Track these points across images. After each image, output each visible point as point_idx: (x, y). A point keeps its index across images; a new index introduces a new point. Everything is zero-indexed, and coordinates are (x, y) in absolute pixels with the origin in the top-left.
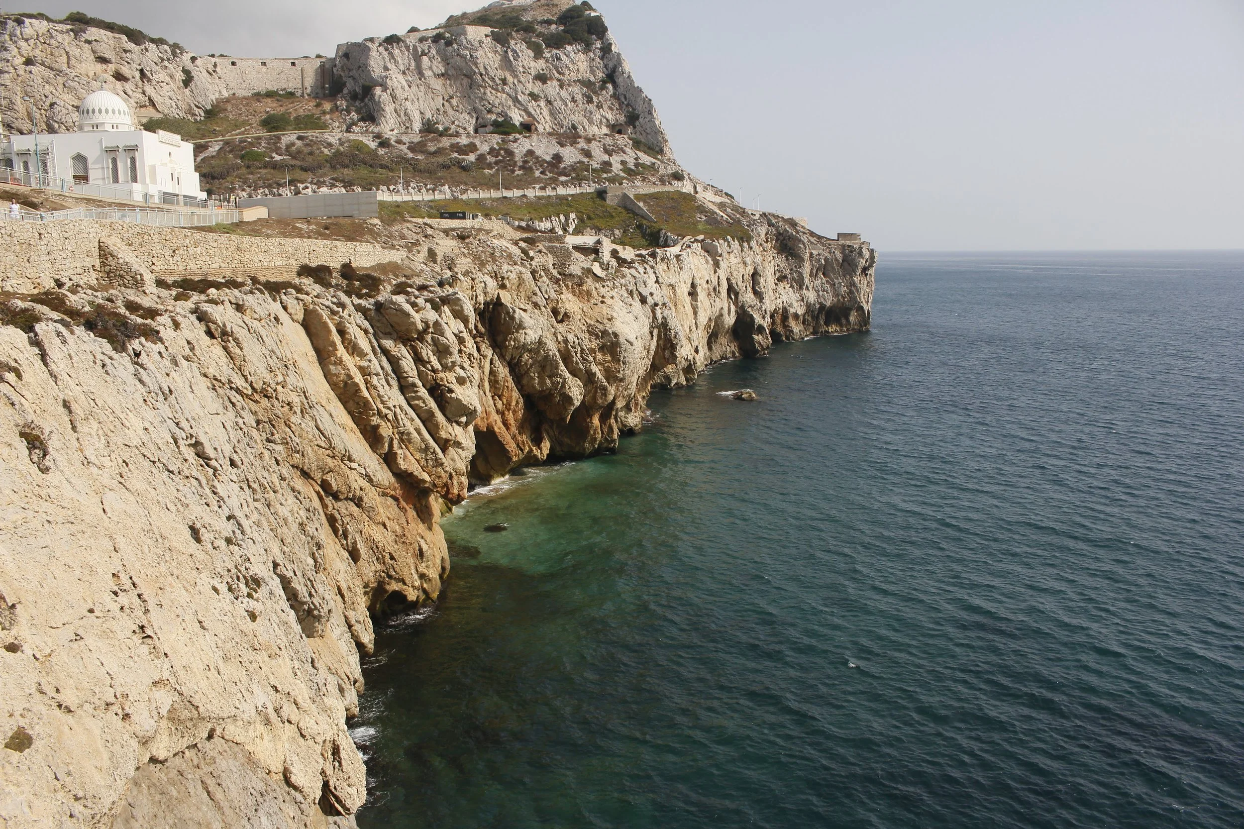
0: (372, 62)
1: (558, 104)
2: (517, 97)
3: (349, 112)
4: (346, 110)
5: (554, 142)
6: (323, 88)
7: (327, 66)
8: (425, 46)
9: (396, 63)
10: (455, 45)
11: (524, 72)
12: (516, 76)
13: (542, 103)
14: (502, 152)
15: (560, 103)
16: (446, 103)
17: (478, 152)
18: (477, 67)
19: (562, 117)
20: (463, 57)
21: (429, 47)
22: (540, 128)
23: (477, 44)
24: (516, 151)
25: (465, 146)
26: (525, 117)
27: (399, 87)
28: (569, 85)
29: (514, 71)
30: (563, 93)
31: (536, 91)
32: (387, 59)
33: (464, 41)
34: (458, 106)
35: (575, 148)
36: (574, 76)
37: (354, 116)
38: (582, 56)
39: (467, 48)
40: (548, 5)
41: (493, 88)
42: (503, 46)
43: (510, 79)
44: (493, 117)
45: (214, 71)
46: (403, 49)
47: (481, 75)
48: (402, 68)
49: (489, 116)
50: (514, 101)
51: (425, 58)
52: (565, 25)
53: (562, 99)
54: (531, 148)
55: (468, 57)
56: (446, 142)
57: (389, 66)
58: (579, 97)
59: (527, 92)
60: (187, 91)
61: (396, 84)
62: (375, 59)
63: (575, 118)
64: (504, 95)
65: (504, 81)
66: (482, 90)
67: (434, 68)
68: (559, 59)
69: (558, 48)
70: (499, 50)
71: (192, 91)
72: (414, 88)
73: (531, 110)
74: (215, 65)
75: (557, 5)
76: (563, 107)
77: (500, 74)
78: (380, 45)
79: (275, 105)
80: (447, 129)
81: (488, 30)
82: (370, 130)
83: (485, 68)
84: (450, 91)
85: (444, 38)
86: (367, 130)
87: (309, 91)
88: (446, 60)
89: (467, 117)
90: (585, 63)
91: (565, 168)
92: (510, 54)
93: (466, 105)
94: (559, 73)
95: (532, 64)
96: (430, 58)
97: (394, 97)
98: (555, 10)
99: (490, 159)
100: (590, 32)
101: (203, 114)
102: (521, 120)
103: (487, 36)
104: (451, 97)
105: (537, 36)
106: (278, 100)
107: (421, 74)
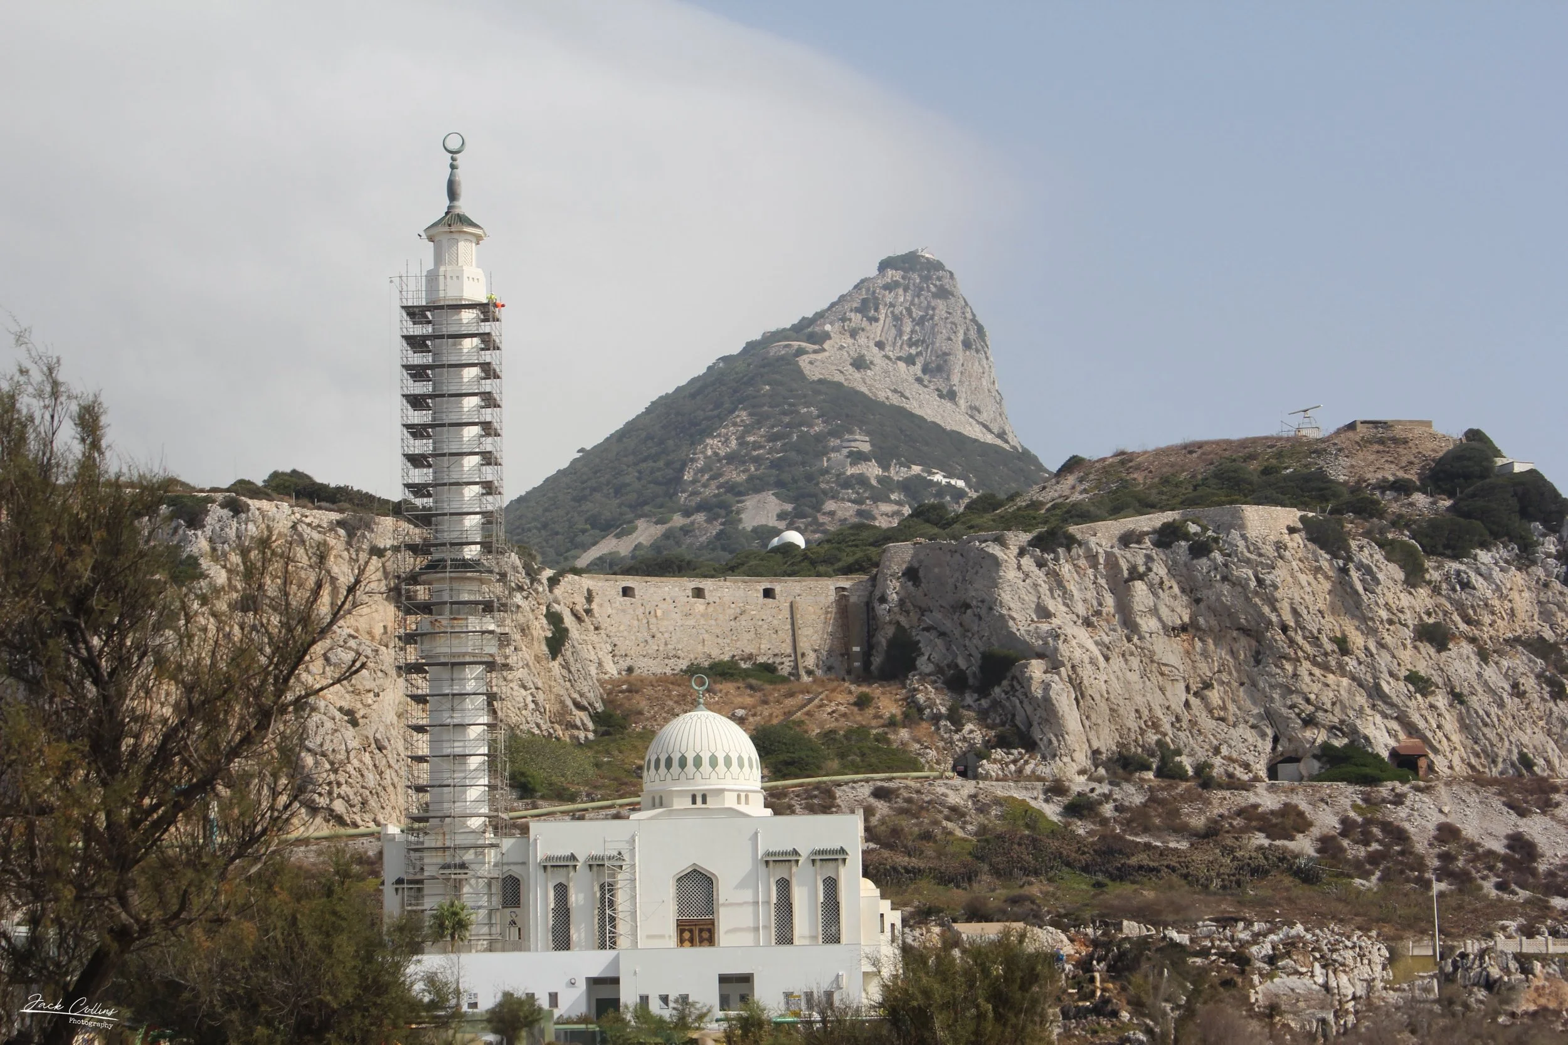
0: (1006, 596)
1: (1479, 702)
2: (1377, 686)
3: (958, 724)
4: (949, 718)
5: (1497, 803)
6: (846, 654)
7: (853, 599)
8: (1136, 556)
9: (1067, 596)
10: (1216, 555)
11: (1391, 622)
12: (1372, 632)
13: (1441, 700)
14: (1376, 831)
15: (1486, 698)
16: (1195, 702)
17: (1315, 832)
18: (1274, 609)
19: (1490, 733)
20: (1239, 584)
21: (1149, 558)
22: (1440, 764)
23: (1270, 550)
24: (1407, 826)
25: (1272, 812)
26: (1402, 736)
27: (1086, 660)
28: (1500, 653)
29: (1364, 619)
30: (1490, 673)
31: (1423, 669)
32: (1044, 588)
33: (1241, 544)
34: (1224, 708)
35: (1553, 817)
36: (1504, 629)
37: (974, 732)
38: (1517, 578)
39: (1248, 561)
40: (1381, 442)
41: (1315, 663)
42: (1335, 556)
43: (1357, 640)
44: (1321, 737)
45: (588, 612)
46: (1082, 563)
47: (1285, 628)
48: (1081, 609)
49: (1309, 734)
50: (1370, 696)
51: (1139, 587)
52: (1451, 495)
53: (1489, 690)
54: (1443, 819)
55: (1253, 584)
56: (1221, 803)
57: (1051, 605)
58: (1529, 683)
59: (1403, 673)
60: (555, 665)
61: (1078, 654)
62: (1015, 590)
63: (1525, 739)
64: (1345, 681)
65: (1343, 645)
66: (1289, 667)
67: (1164, 612)
68: (1466, 585)
69: (1456, 557)
70: (1325, 565)
71: (566, 666)
72: (1117, 662)
73: (1416, 718)
74: (589, 598)
75: (1405, 442)
76: (1494, 710)
77: (1331, 625)
78: (1022, 553)
79: (749, 701)
80: (1202, 769)
81: (1291, 516)
82: (1028, 769)
83: (1295, 612)
84: (1204, 669)
85: (1186, 536)
86: (1020, 771)
87: (810, 661)
88: (1192, 591)
89: (1251, 736)
90: (1526, 594)
91: (1551, 874)
92: (1355, 575)
93: (1248, 704)
94: (1468, 621)
95: (1405, 600)
96: (1151, 586)
97: (1077, 685)
98: (1406, 455)
99: (1354, 851)
100: (1526, 514)
101: (590, 725)
102: (1392, 743)
103: (1292, 530)
104: (1208, 686)
105: (1394, 524)
106: (751, 687)
107: (1130, 624)
